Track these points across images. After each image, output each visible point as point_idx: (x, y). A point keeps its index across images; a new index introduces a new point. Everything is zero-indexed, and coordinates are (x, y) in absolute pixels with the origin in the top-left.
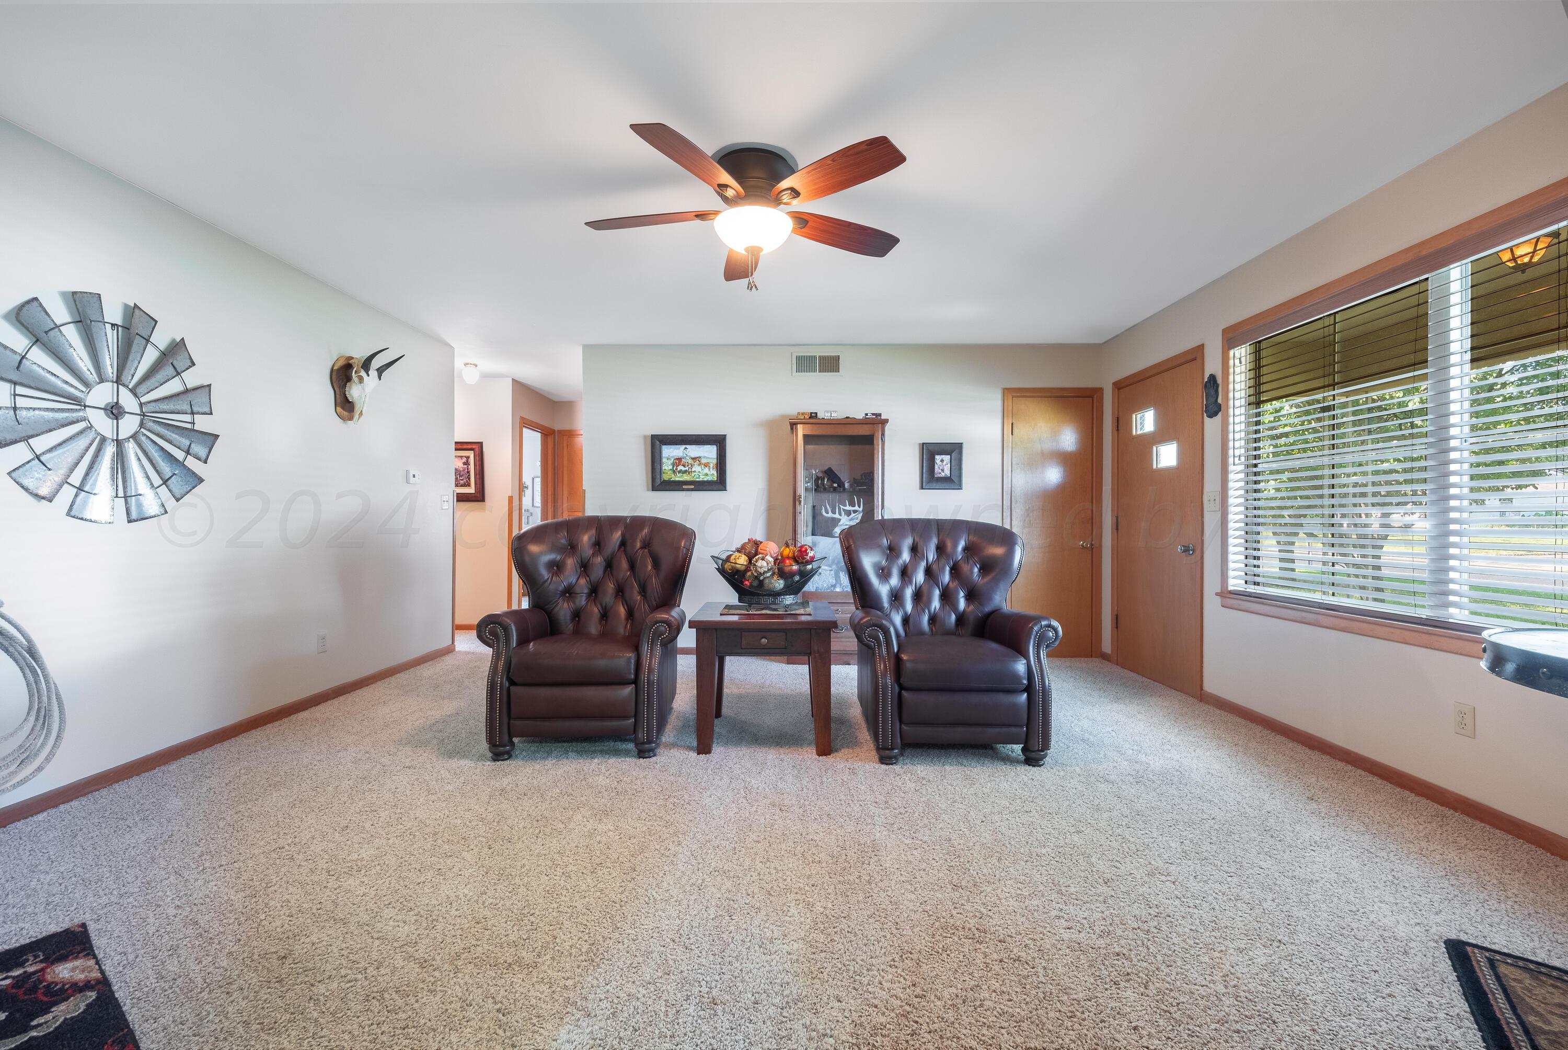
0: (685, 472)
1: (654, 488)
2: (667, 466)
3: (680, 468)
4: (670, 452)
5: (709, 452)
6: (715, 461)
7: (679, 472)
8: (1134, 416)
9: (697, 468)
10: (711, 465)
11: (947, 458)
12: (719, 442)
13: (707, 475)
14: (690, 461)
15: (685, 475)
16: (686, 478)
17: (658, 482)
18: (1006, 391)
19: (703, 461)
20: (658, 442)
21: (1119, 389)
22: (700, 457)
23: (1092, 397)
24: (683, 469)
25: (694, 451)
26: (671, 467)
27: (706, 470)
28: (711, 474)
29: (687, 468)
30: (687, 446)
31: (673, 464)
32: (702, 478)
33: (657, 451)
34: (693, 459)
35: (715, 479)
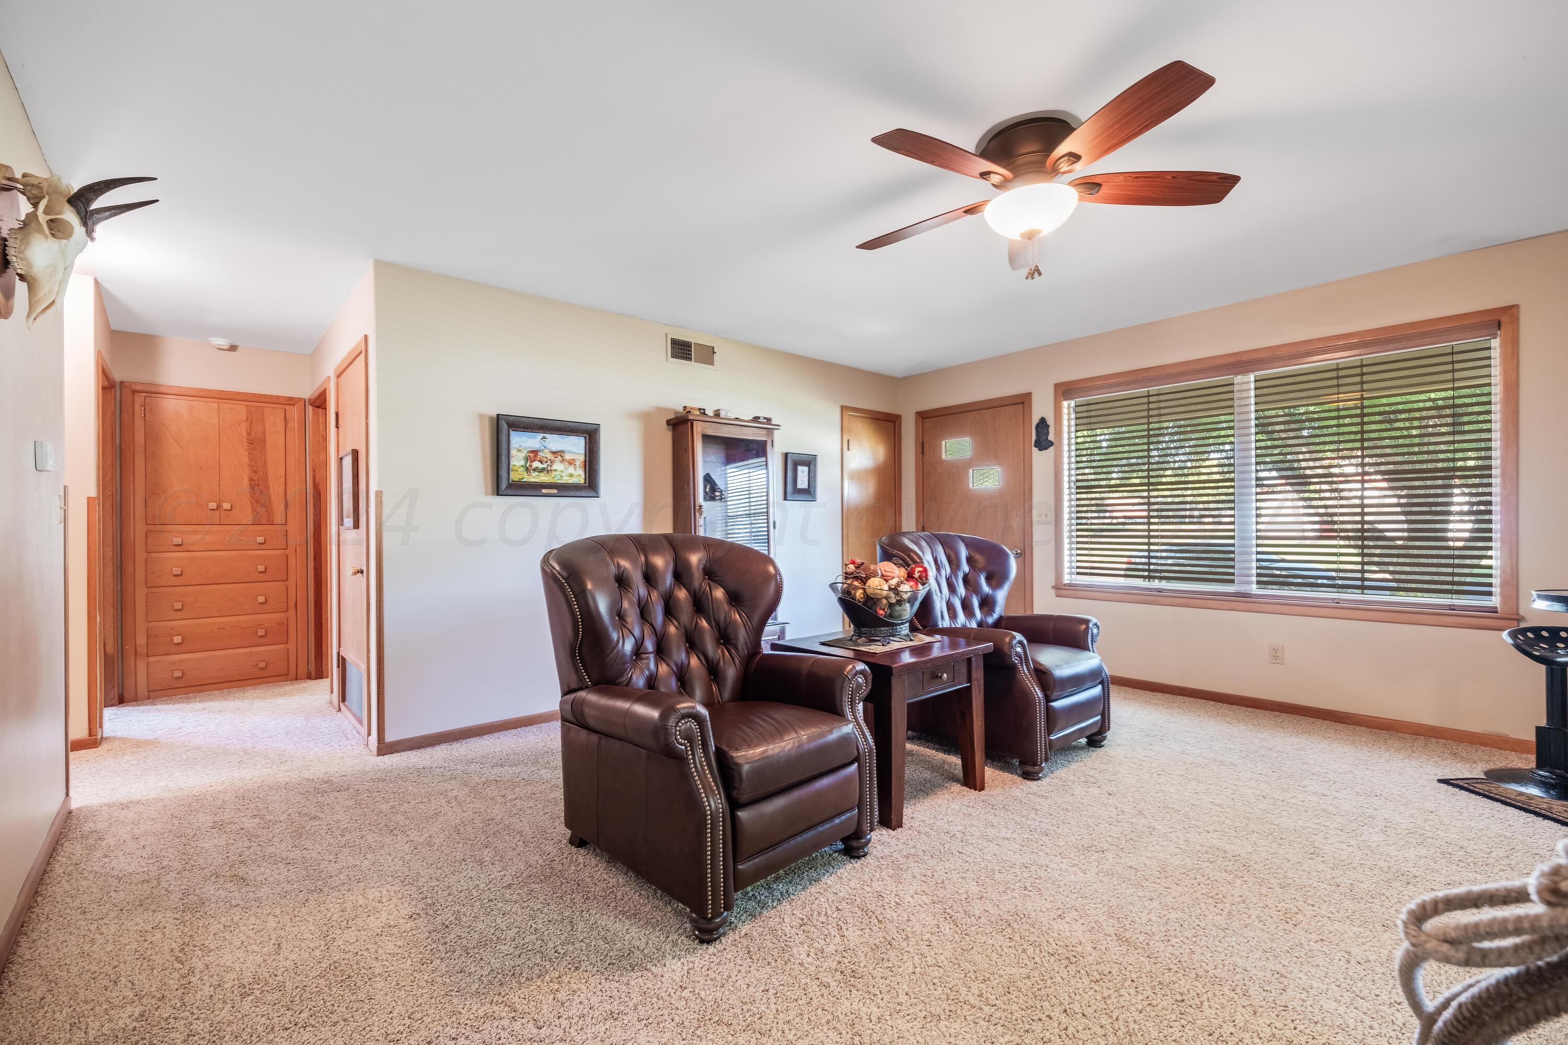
0: (542, 470)
1: (498, 492)
2: (517, 460)
3: (536, 464)
4: (521, 443)
5: (575, 446)
6: (582, 458)
7: (535, 470)
8: (943, 443)
9: (558, 466)
10: (578, 463)
11: (806, 469)
12: (590, 434)
13: (571, 475)
14: (550, 456)
15: (542, 474)
16: (543, 478)
17: (504, 485)
18: (843, 408)
19: (568, 457)
20: (505, 426)
21: (923, 418)
22: (563, 452)
23: (894, 422)
24: (540, 466)
25: (555, 442)
26: (522, 463)
27: (571, 470)
28: (577, 476)
29: (545, 466)
30: (547, 435)
31: (527, 459)
32: (566, 480)
33: (503, 438)
34: (554, 453)
35: (582, 481)
